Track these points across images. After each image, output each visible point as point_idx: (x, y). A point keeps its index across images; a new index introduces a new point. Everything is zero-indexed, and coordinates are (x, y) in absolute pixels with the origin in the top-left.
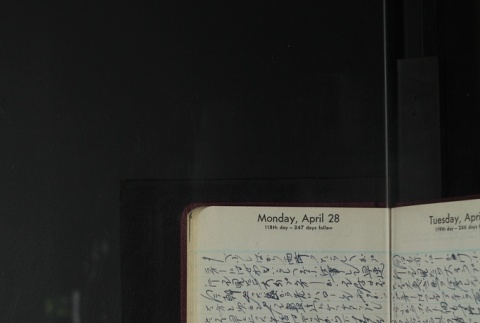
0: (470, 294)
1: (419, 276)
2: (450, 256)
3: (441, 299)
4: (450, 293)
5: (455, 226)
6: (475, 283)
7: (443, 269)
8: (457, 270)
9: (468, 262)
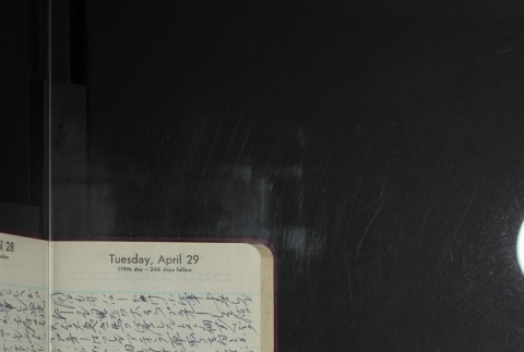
0: (165, 336)
1: (95, 317)
2: (138, 297)
3: (126, 342)
4: (139, 336)
5: (145, 267)
6: (172, 326)
7: (128, 311)
8: (148, 312)
9: (162, 304)
